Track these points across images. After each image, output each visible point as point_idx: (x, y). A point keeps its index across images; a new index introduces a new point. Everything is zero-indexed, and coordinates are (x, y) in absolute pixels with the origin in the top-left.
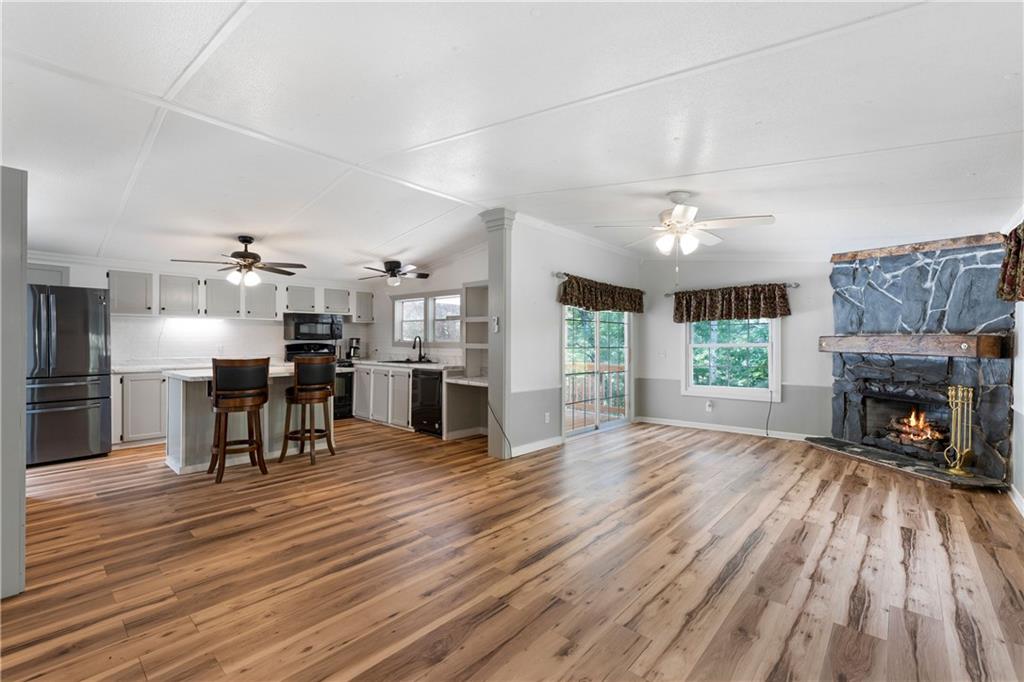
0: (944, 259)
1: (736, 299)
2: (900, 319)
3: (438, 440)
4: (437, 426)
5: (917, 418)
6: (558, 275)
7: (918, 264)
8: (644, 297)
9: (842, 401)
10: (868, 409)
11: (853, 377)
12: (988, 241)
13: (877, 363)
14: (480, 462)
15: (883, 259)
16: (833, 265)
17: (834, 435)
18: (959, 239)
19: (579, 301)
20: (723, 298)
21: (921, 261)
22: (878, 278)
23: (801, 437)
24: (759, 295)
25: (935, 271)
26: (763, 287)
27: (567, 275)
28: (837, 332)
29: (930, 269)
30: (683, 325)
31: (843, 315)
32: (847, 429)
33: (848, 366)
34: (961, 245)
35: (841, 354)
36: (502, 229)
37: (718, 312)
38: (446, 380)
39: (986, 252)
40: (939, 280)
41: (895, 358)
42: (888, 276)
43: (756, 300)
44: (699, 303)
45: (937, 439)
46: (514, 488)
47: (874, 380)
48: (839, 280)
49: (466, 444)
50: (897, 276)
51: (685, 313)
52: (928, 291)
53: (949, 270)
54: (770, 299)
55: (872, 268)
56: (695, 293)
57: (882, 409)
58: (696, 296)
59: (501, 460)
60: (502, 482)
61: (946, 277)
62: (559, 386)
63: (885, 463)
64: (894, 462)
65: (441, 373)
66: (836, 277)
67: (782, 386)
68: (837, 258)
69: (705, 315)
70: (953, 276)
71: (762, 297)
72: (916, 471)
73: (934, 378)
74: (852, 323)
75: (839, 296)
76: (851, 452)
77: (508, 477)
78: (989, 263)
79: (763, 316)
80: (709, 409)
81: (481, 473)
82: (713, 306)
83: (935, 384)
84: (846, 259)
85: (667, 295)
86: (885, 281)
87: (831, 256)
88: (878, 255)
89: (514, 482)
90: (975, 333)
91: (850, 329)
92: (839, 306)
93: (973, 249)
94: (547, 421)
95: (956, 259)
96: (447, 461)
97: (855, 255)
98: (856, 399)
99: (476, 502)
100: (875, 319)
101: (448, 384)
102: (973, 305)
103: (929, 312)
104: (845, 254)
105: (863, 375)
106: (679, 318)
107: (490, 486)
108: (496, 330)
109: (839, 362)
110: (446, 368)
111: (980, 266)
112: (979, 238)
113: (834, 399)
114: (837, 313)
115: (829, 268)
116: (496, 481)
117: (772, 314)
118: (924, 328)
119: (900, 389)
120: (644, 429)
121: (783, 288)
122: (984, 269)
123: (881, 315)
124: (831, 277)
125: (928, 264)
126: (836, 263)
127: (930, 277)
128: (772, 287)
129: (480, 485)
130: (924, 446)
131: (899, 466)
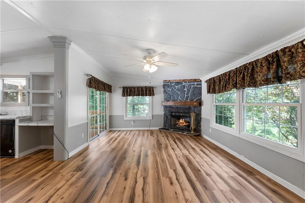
0: (188, 84)
1: (141, 90)
2: (179, 97)
3: (11, 159)
4: (10, 151)
5: (182, 120)
6: (87, 75)
7: (183, 84)
8: (112, 87)
9: (166, 118)
10: (172, 120)
11: (169, 112)
12: (197, 80)
13: (174, 108)
14: (51, 166)
15: (176, 83)
16: (163, 83)
17: (164, 127)
18: (192, 79)
19: (95, 87)
20: (137, 90)
21: (184, 84)
22: (174, 87)
23: (157, 128)
24: (147, 89)
25: (187, 86)
26: (148, 87)
27: (91, 76)
28: (164, 100)
29: (186, 86)
30: (125, 97)
31: (166, 96)
32: (167, 125)
33: (167, 109)
34: (192, 81)
35: (165, 106)
36: (64, 47)
37: (136, 94)
38: (17, 124)
39: (197, 83)
40: (188, 88)
41: (178, 107)
42: (177, 87)
43: (146, 91)
44: (130, 91)
45: (187, 125)
46: (82, 177)
47: (173, 112)
48: (165, 87)
49: (35, 157)
50: (179, 87)
51: (126, 93)
52: (185, 91)
53: (190, 87)
54: (150, 91)
55: (173, 84)
56: (129, 87)
57: (174, 119)
58: (129, 89)
59: (63, 162)
60: (73, 175)
61: (189, 88)
62: (87, 121)
63: (179, 133)
64: (181, 132)
65: (14, 121)
66: (164, 86)
67: (152, 115)
68: (165, 81)
69: (132, 94)
70: (190, 88)
71: (148, 90)
72: (186, 133)
73: (187, 111)
74: (168, 98)
75: (165, 91)
76: (171, 131)
77: (74, 171)
78: (197, 85)
79: (148, 96)
80: (133, 123)
81: (56, 174)
82: (134, 92)
83: (186, 113)
84: (167, 82)
85: (120, 88)
86: (176, 88)
87: (163, 80)
88: (175, 81)
89: (79, 173)
90: (194, 101)
91: (168, 100)
92: (165, 94)
93: (194, 82)
94: (83, 137)
95: (191, 84)
96: (26, 172)
97: (169, 81)
98: (169, 117)
99: (66, 195)
100: (174, 97)
101: (20, 127)
102: (194, 94)
103: (186, 96)
104: (167, 81)
105: (171, 111)
106: (124, 95)
107: (68, 181)
108: (60, 97)
109: (165, 108)
110: (17, 118)
111: (195, 86)
112: (196, 80)
113: (164, 118)
114: (165, 96)
115: (163, 84)
116: (69, 176)
117: (150, 95)
118: (185, 99)
119: (179, 114)
120: (114, 133)
121: (153, 88)
122: (196, 87)
123: (175, 96)
124: (163, 86)
125: (185, 85)
126: (164, 83)
127: (186, 88)
128: (150, 87)
129: (60, 182)
130: (184, 127)
131: (183, 133)
